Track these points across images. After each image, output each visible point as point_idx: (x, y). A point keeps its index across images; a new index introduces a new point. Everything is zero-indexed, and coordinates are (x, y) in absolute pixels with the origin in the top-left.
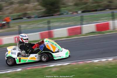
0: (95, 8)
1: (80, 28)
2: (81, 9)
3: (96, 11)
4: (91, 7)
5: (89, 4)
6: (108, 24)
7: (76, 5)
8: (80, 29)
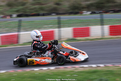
0: (36, 11)
1: (16, 36)
2: (17, 11)
3: (38, 15)
4: (30, 9)
5: (28, 5)
6: (52, 32)
7: (10, 5)
8: (18, 37)
